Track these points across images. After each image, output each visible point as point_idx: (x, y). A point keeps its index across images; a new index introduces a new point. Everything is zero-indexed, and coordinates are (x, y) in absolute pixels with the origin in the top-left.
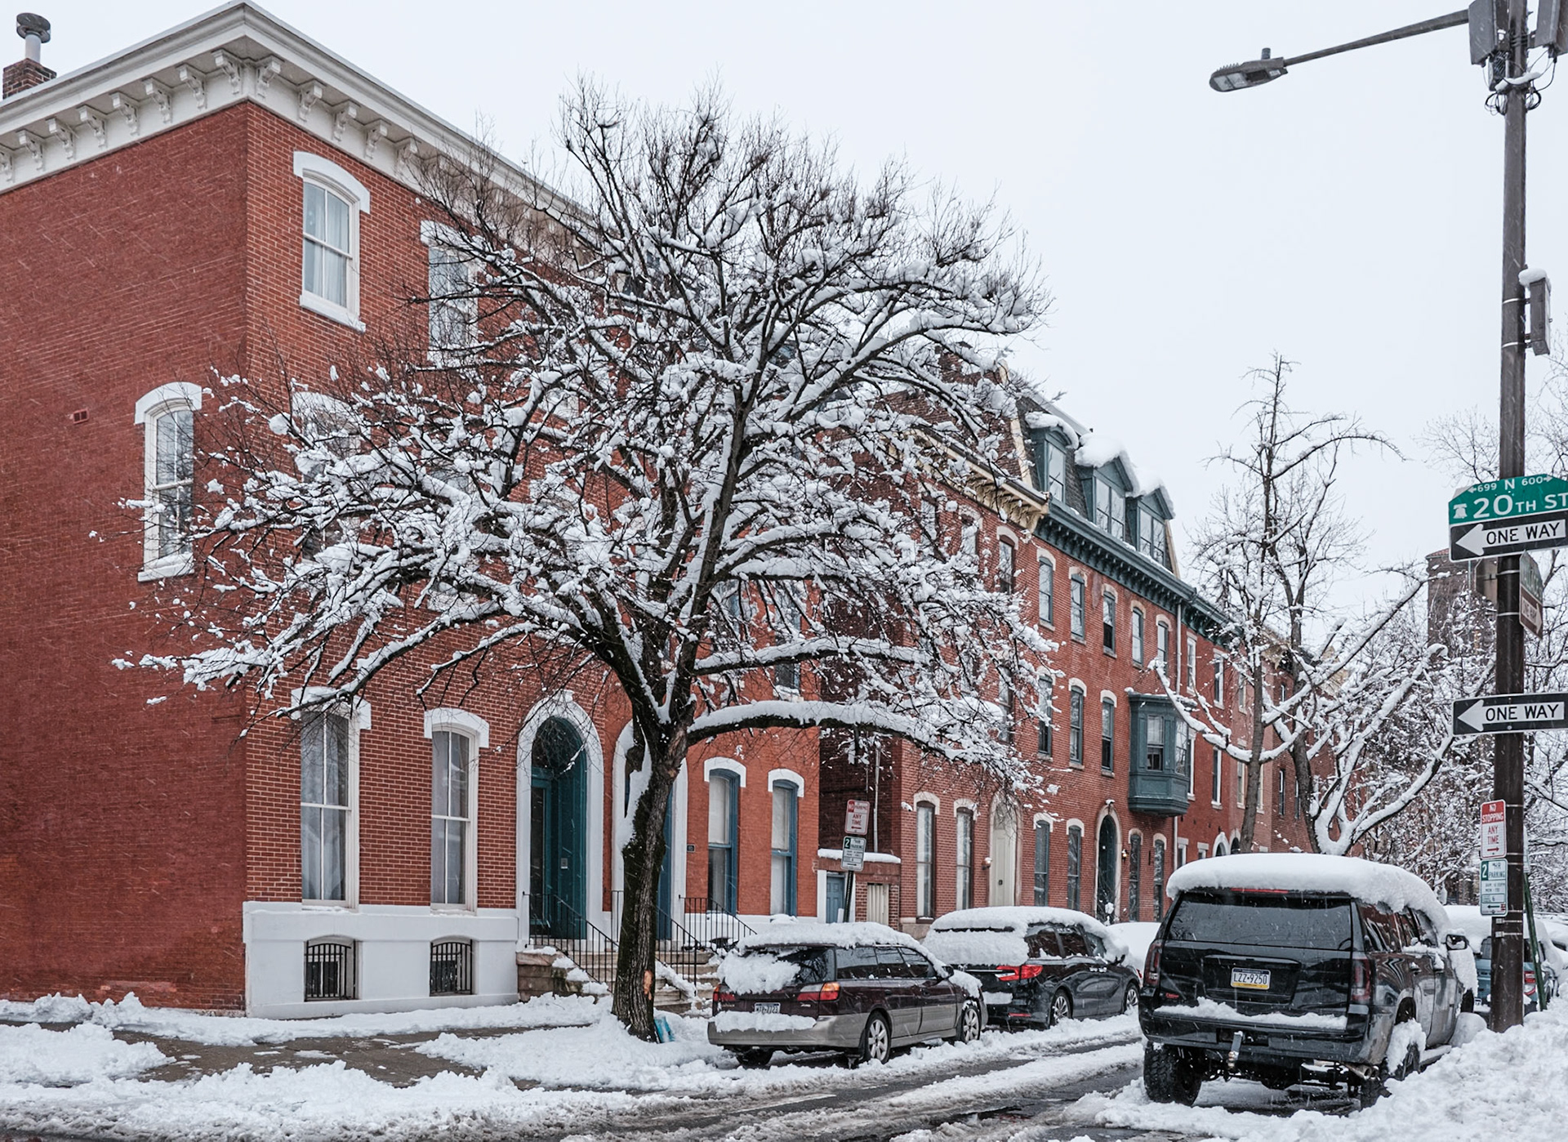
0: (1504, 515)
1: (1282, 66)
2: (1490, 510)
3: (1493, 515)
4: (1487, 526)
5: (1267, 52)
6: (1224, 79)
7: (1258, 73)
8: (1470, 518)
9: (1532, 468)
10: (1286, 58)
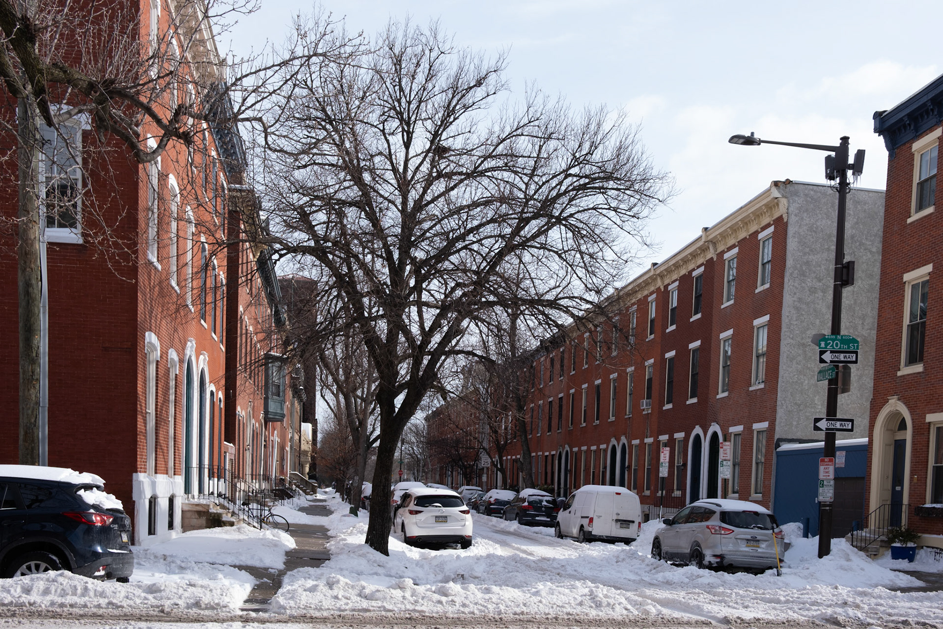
0: (837, 348)
1: (759, 142)
2: (832, 346)
3: (834, 348)
4: (832, 352)
5: (752, 134)
6: (736, 139)
7: (749, 141)
8: (826, 348)
9: (843, 332)
10: (762, 139)
